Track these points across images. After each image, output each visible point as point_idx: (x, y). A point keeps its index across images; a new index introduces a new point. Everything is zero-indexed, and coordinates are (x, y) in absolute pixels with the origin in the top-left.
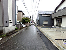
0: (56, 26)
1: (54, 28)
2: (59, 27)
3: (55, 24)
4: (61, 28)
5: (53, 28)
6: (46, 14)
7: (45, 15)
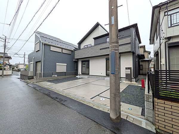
0: (83, 74)
1: (80, 78)
2: (86, 77)
3: (80, 71)
4: (89, 77)
5: (77, 79)
6: (62, 49)
7: (60, 50)
